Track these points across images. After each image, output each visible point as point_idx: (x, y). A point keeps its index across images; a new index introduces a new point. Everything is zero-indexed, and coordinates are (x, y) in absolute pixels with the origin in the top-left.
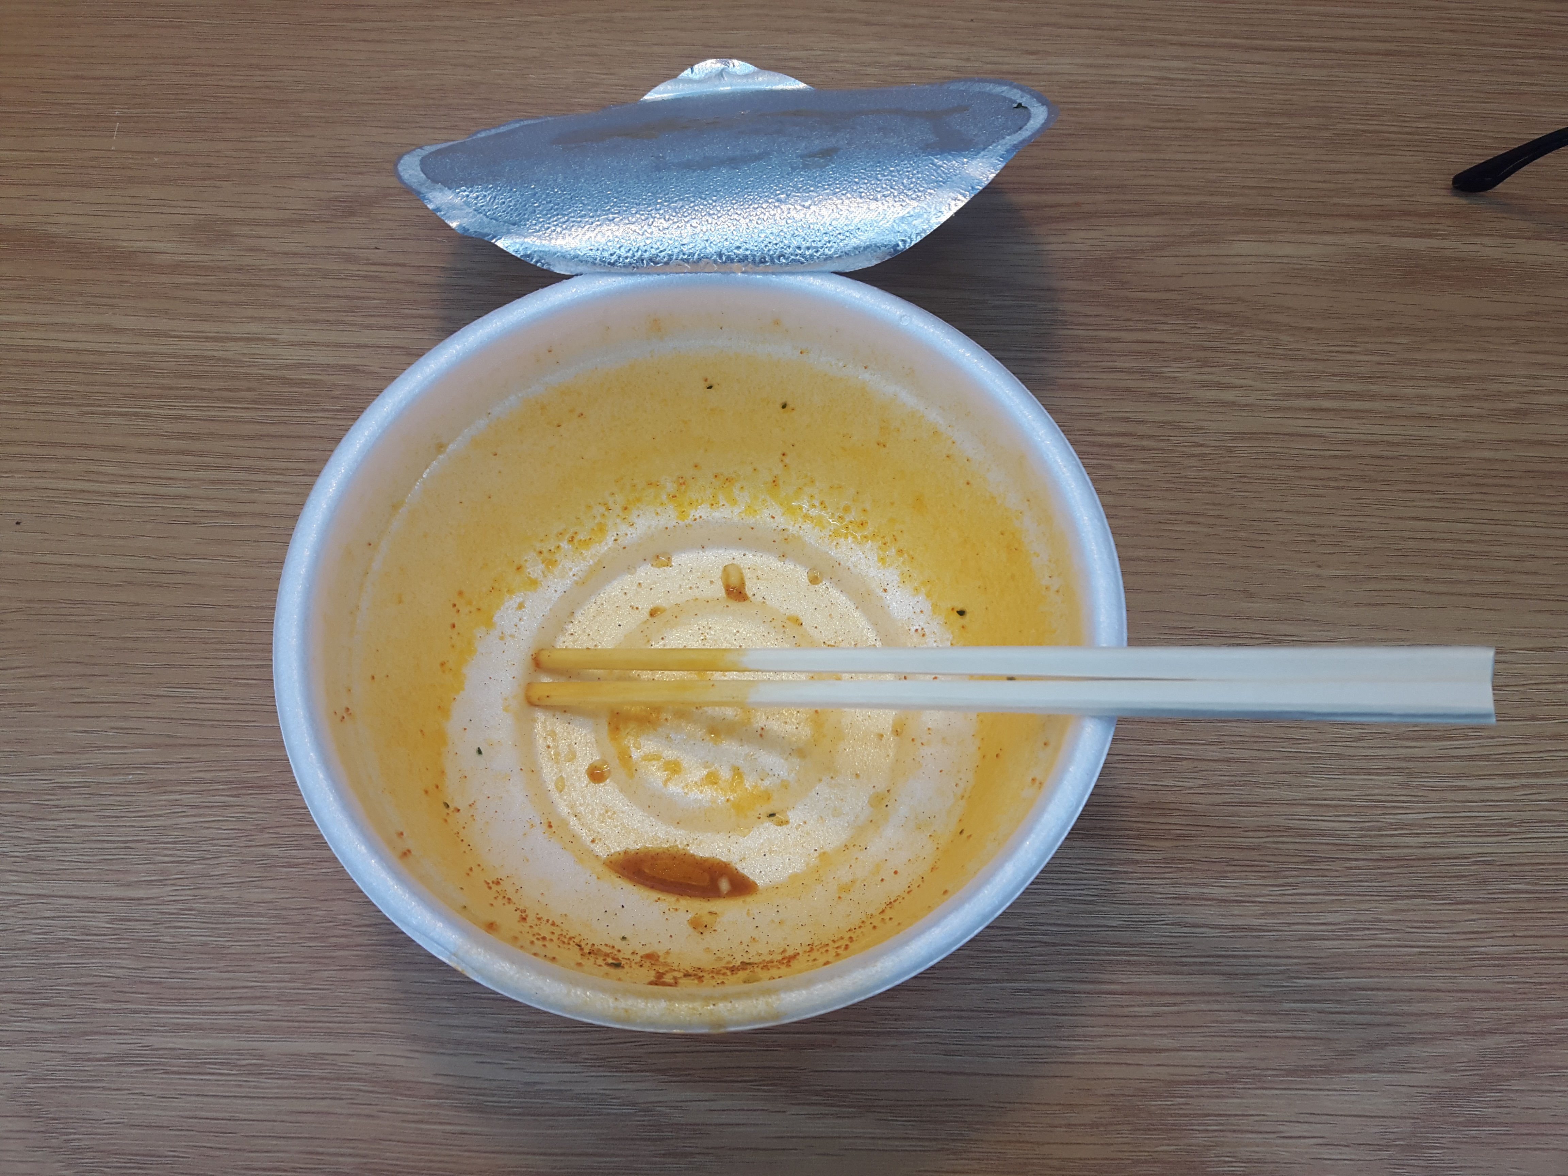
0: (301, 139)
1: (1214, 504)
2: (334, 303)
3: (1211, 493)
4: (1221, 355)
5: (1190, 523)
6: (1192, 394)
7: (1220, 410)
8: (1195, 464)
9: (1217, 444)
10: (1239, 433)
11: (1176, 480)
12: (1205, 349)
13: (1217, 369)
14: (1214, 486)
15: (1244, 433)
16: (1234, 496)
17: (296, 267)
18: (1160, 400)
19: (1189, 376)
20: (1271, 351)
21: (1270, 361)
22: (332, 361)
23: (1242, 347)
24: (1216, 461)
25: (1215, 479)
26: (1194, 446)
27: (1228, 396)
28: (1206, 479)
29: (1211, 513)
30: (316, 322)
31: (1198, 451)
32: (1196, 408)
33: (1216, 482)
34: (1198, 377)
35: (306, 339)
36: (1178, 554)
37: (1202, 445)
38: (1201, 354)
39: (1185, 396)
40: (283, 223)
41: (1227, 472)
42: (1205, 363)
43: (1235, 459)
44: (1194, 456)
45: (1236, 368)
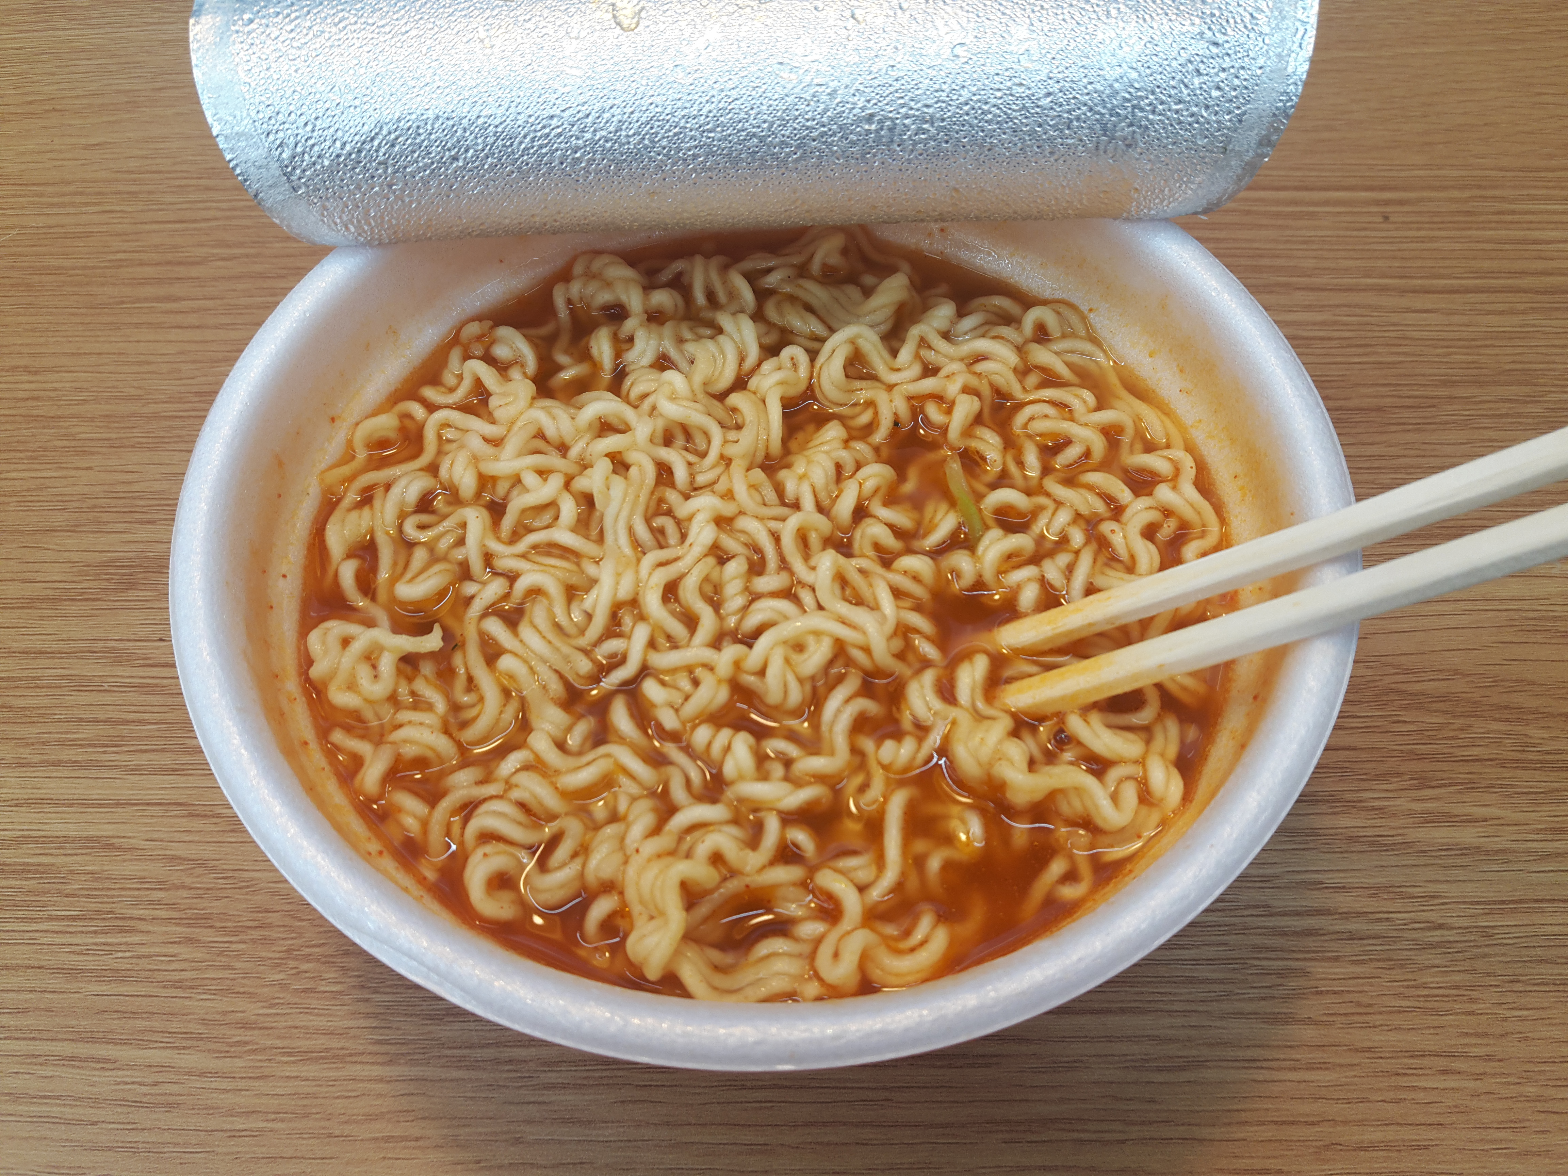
0: (73, 473)
1: (1477, 1035)
2: (88, 732)
3: (1469, 1013)
4: (1445, 766)
5: (1445, 1072)
6: (1414, 835)
7: (1459, 861)
8: (1437, 962)
9: (1464, 922)
10: (1495, 902)
11: (1409, 992)
12: (1421, 757)
13: (1443, 790)
14: (1473, 1000)
15: (1503, 902)
16: (1505, 1019)
17: (39, 673)
18: (1365, 848)
19: (1403, 803)
20: (1519, 756)
21: (1519, 773)
22: (72, 830)
23: (1475, 751)
24: (1467, 955)
25: (1472, 987)
26: (1429, 929)
27: (1468, 836)
28: (1457, 987)
29: (1476, 1051)
30: (57, 764)
31: (1436, 936)
32: (1421, 861)
33: (1475, 994)
34: (1417, 806)
35: (39, 794)
36: (1433, 1134)
37: (1441, 927)
38: (1416, 766)
39: (1399, 839)
40: (29, 603)
41: (1488, 974)
42: (1423, 782)
43: (1496, 950)
44: (1432, 946)
45: (1471, 786)
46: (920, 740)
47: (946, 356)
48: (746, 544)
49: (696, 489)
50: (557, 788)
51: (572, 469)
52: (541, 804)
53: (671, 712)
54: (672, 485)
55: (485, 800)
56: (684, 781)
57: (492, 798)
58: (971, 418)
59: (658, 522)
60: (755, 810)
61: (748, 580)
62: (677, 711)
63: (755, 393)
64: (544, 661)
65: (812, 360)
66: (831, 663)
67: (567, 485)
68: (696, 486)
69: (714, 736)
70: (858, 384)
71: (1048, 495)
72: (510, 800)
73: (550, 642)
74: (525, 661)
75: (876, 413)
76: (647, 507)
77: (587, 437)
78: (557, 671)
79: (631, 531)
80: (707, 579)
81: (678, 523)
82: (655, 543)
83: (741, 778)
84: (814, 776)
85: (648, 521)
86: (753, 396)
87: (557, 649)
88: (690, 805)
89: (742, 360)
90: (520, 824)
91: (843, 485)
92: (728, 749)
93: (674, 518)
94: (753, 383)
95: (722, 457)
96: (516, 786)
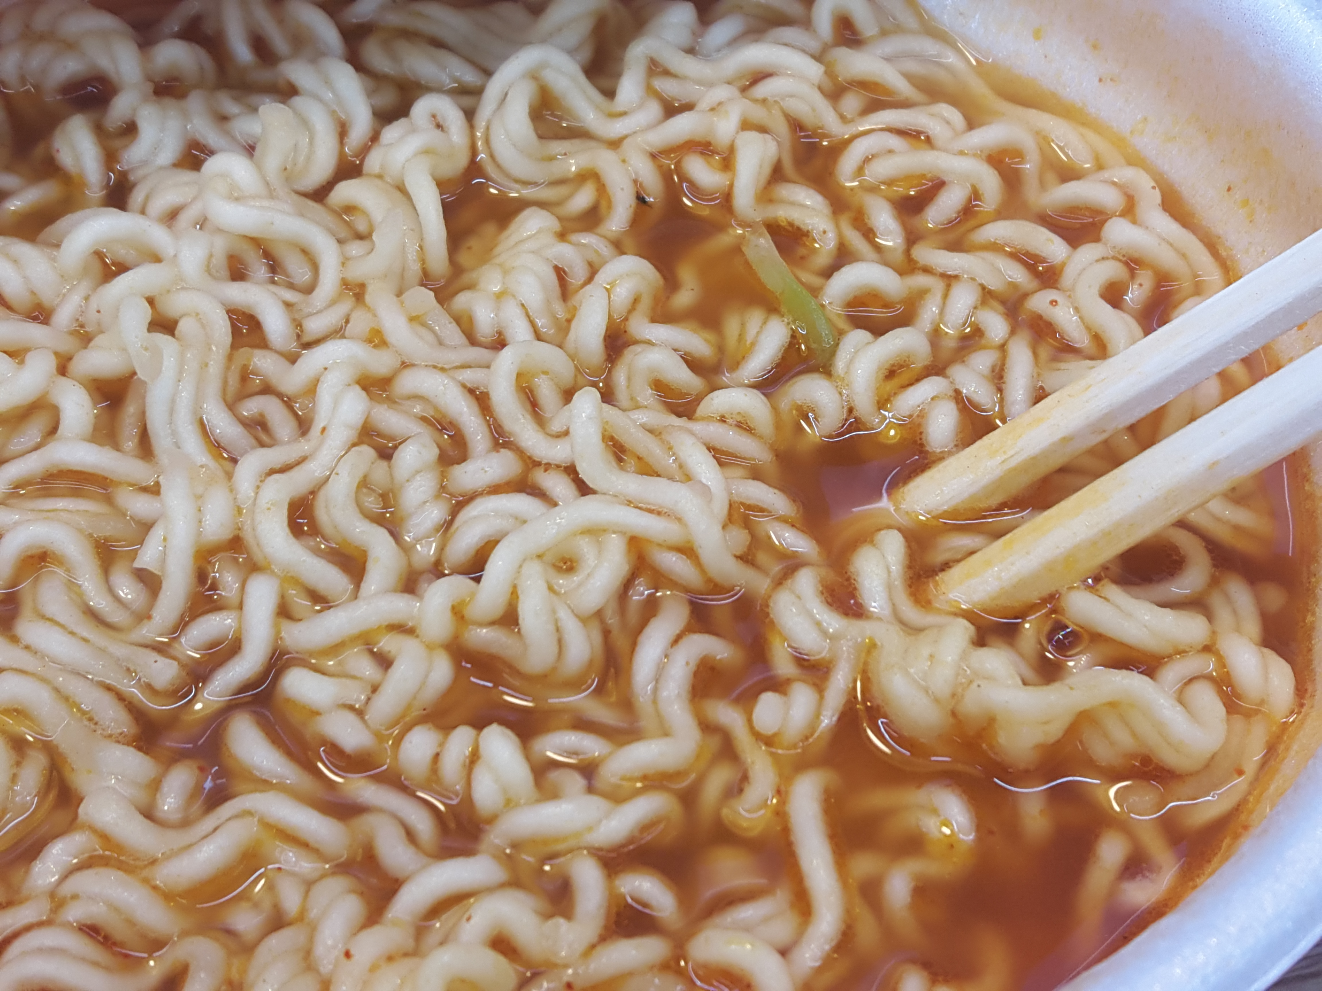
46: (820, 686)
47: (700, 82)
48: (424, 419)
49: (308, 345)
50: (155, 888)
51: (66, 345)
52: (131, 923)
53: (351, 717)
54: (263, 343)
55: (15, 935)
56: (403, 832)
57: (28, 928)
58: (767, 170)
59: (251, 407)
60: (551, 857)
61: (443, 475)
62: (360, 713)
63: (380, 177)
64: (80, 674)
65: (470, 114)
66: (628, 584)
67: (63, 370)
68: (306, 339)
69: (442, 745)
70: (557, 147)
71: (927, 270)
72: (67, 925)
73: (85, 640)
74: (44, 680)
75: (602, 189)
76: (225, 383)
77: (84, 288)
78: (109, 688)
79: (203, 428)
80: (364, 484)
81: (288, 402)
82: (254, 442)
83: (510, 804)
84: (644, 778)
85: (231, 406)
86: (378, 182)
87: (103, 651)
88: (424, 867)
89: (343, 131)
90: (96, 964)
91: (575, 300)
92: (474, 758)
93: (280, 395)
94: (373, 162)
95: (346, 284)
96: (75, 897)
